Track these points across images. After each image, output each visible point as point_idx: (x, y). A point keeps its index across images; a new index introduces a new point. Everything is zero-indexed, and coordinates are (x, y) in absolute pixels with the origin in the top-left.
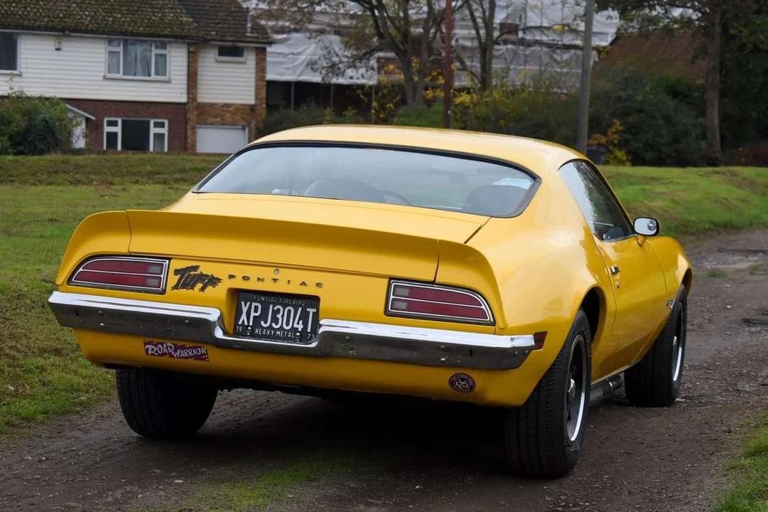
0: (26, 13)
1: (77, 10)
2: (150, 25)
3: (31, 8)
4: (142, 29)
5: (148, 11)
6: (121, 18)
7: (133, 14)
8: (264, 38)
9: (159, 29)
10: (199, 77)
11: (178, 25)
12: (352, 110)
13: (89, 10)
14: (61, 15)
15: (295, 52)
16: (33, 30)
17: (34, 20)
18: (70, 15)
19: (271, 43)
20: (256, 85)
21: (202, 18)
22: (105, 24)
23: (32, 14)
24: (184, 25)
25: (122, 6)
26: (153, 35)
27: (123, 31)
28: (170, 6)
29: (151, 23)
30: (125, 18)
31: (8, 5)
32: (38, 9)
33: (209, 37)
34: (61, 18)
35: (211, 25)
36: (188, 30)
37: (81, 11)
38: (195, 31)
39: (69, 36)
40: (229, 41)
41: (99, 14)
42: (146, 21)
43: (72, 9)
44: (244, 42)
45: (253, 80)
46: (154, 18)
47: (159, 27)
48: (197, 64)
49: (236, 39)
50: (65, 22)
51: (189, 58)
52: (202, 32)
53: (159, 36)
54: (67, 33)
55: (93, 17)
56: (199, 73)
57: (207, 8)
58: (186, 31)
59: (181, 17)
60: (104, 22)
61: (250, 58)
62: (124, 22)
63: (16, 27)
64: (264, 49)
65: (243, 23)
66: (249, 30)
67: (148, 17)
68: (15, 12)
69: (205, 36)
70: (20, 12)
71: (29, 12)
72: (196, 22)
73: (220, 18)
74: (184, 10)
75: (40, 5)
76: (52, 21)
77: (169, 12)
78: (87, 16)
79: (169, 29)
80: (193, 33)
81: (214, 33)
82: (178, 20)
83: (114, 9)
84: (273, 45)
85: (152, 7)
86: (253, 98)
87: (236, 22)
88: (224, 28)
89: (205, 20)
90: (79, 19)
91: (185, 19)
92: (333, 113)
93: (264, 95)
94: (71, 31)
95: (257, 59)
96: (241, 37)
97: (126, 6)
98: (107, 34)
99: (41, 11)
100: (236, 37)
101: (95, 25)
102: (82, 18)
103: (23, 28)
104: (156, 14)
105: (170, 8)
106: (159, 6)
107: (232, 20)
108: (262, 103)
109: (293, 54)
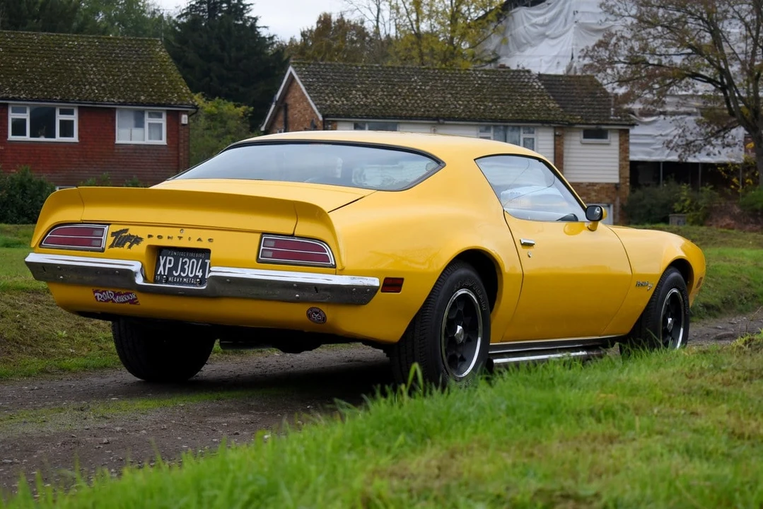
0: (405, 104)
1: (452, 100)
2: (518, 111)
3: (410, 100)
4: (511, 115)
5: (517, 99)
6: (492, 106)
7: (504, 103)
8: (626, 120)
9: (527, 115)
10: (565, 159)
11: (546, 110)
12: (708, 186)
13: (463, 99)
14: (437, 105)
15: (663, 134)
16: (411, 119)
17: (411, 110)
18: (445, 105)
19: (633, 125)
20: (620, 165)
21: (568, 104)
22: (477, 112)
23: (410, 105)
24: (551, 110)
25: (493, 95)
26: (521, 121)
27: (493, 118)
28: (538, 93)
29: (520, 110)
30: (496, 106)
31: (389, 97)
32: (416, 100)
33: (574, 121)
34: (437, 108)
35: (577, 110)
36: (554, 115)
37: (455, 100)
38: (560, 116)
39: (443, 124)
40: (594, 124)
41: (471, 103)
42: (515, 108)
43: (447, 99)
44: (607, 124)
45: (617, 160)
46: (523, 105)
47: (528, 114)
48: (562, 146)
49: (600, 122)
50: (439, 111)
51: (555, 140)
52: (568, 117)
53: (527, 121)
54: (441, 121)
55: (466, 106)
56: (565, 155)
57: (574, 94)
58: (552, 116)
59: (549, 103)
60: (476, 110)
61: (614, 140)
62: (494, 109)
63: (395, 117)
64: (627, 131)
65: (607, 107)
66: (612, 113)
67: (517, 105)
68: (394, 104)
69: (570, 121)
70: (399, 104)
71: (407, 104)
72: (563, 108)
73: (586, 103)
74: (551, 98)
75: (418, 97)
76: (428, 111)
77: (537, 100)
78: (460, 105)
79: (536, 115)
80: (559, 118)
81: (579, 117)
82: (546, 106)
83: (485, 98)
84: (636, 127)
85: (522, 95)
86: (618, 177)
87: (601, 107)
88: (589, 112)
89: (571, 106)
90: (453, 108)
91: (552, 105)
92: (690, 189)
93: (627, 173)
94: (445, 120)
95: (620, 140)
96: (604, 120)
97: (498, 95)
98: (479, 121)
99: (419, 101)
100: (600, 120)
101: (468, 113)
102: (456, 107)
103: (401, 118)
104: (525, 102)
105: (538, 96)
106: (528, 94)
107: (598, 105)
108: (626, 182)
109: (661, 135)
